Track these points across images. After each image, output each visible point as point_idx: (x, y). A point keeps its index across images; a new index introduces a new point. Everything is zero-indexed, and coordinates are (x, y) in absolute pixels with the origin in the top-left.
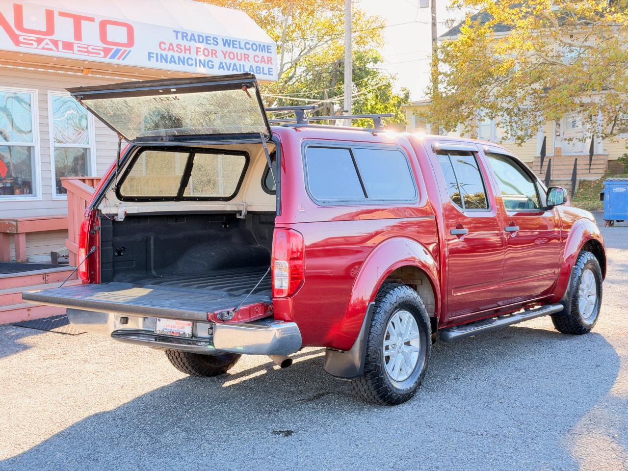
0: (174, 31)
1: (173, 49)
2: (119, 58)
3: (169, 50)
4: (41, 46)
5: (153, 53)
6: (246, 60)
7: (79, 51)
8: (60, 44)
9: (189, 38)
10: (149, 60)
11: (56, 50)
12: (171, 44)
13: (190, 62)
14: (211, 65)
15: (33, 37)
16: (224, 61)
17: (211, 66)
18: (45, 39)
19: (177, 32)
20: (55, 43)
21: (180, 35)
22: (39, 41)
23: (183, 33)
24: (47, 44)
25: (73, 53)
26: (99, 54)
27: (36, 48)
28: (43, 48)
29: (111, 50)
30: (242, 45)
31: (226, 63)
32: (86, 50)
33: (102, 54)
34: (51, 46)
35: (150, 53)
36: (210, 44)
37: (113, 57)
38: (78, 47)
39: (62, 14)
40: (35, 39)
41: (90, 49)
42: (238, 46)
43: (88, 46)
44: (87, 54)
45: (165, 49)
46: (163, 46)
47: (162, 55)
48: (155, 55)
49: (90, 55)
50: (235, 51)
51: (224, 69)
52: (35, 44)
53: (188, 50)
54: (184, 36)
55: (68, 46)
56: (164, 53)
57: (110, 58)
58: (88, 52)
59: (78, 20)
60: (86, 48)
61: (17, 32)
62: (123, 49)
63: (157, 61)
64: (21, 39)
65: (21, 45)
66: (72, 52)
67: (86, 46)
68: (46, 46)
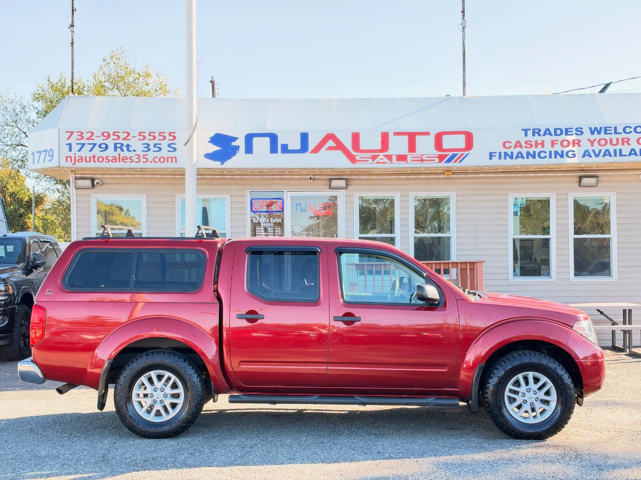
0: (522, 130)
1: (521, 146)
2: (455, 161)
3: (515, 148)
4: (376, 161)
5: (496, 153)
6: (625, 143)
7: (412, 161)
8: (394, 158)
9: (542, 133)
10: (491, 158)
11: (390, 162)
12: (518, 142)
13: (542, 155)
14: (572, 154)
15: (370, 155)
16: (590, 149)
17: (572, 156)
18: (379, 155)
19: (526, 131)
20: (389, 157)
21: (530, 133)
22: (374, 158)
23: (534, 130)
24: (382, 159)
25: (407, 163)
26: (434, 160)
27: (371, 163)
28: (378, 163)
29: (446, 156)
30: (620, 130)
31: (594, 151)
32: (420, 159)
33: (437, 160)
34: (386, 160)
35: (491, 153)
36: (572, 135)
37: (449, 161)
38: (412, 157)
39: (396, 134)
40: (370, 156)
41: (424, 158)
42: (613, 131)
43: (422, 155)
44: (421, 162)
45: (510, 147)
46: (507, 145)
47: (506, 154)
48: (497, 155)
49: (423, 162)
50: (608, 137)
51: (590, 156)
52: (370, 160)
53: (539, 144)
54: (536, 132)
55: (402, 158)
56: (509, 151)
57: (445, 162)
58: (422, 160)
59: (412, 137)
60: (421, 157)
61: (354, 153)
62: (460, 153)
63: (500, 158)
64: (357, 158)
65: (357, 163)
66: (405, 162)
67: (421, 156)
68: (381, 161)
